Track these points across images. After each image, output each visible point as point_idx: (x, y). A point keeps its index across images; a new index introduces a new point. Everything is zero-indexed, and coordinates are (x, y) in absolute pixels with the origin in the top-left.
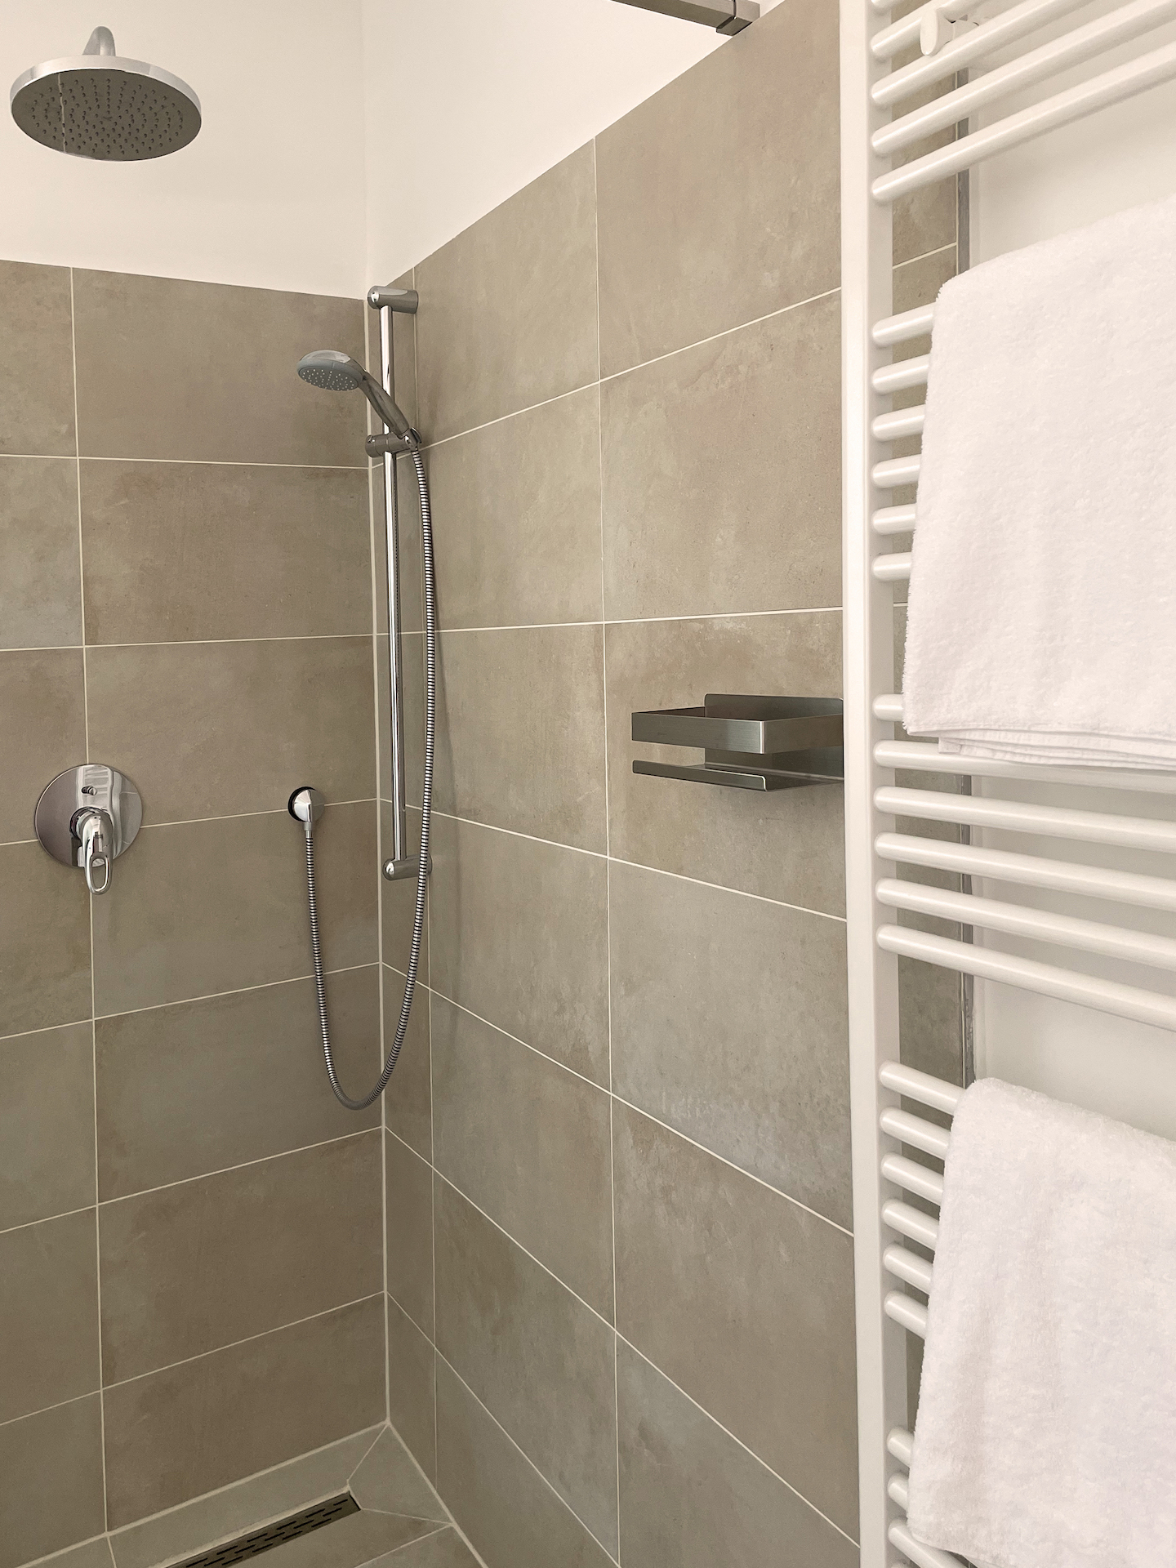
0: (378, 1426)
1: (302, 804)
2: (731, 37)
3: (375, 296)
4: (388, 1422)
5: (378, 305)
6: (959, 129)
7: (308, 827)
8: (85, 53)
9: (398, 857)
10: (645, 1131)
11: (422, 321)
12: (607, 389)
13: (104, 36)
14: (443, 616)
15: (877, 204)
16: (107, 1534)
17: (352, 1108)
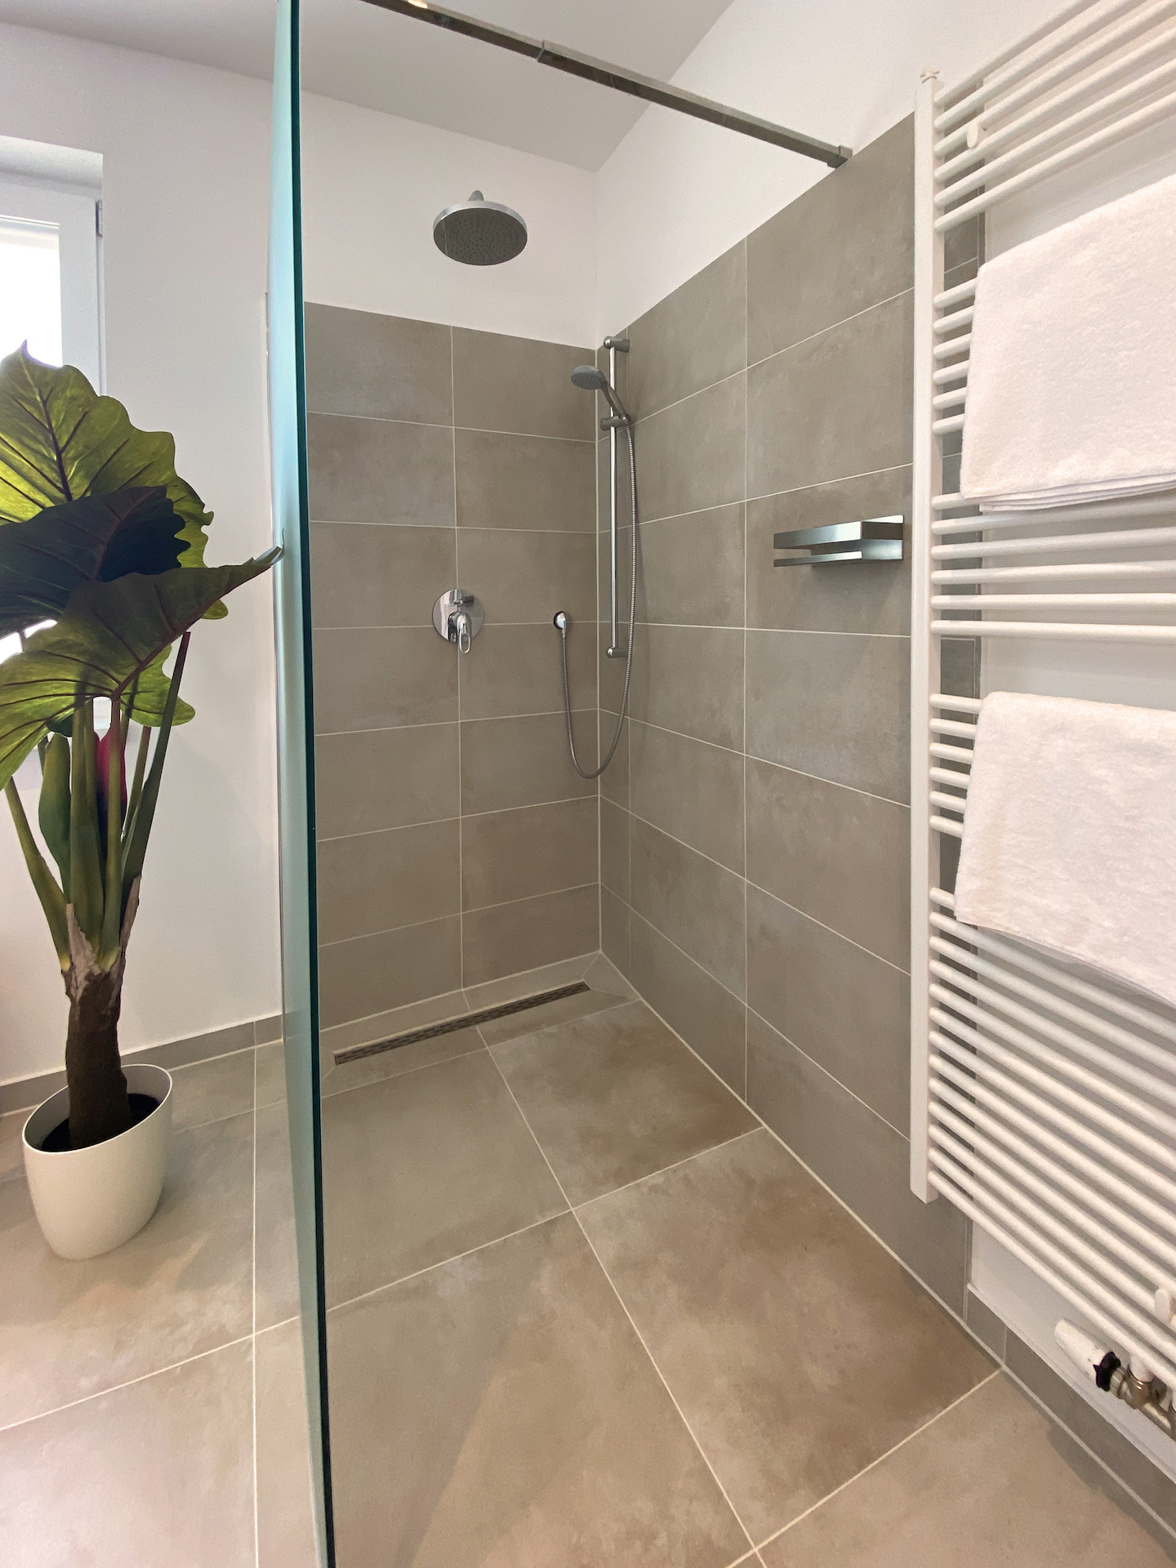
0: (595, 953)
1: (561, 620)
2: (834, 169)
3: (608, 341)
4: (600, 951)
5: (608, 347)
6: (981, 190)
7: (563, 632)
8: (469, 200)
9: (614, 646)
10: (765, 771)
11: (631, 356)
12: (751, 372)
13: (478, 195)
14: (642, 514)
15: (937, 232)
16: (463, 990)
17: (586, 778)
